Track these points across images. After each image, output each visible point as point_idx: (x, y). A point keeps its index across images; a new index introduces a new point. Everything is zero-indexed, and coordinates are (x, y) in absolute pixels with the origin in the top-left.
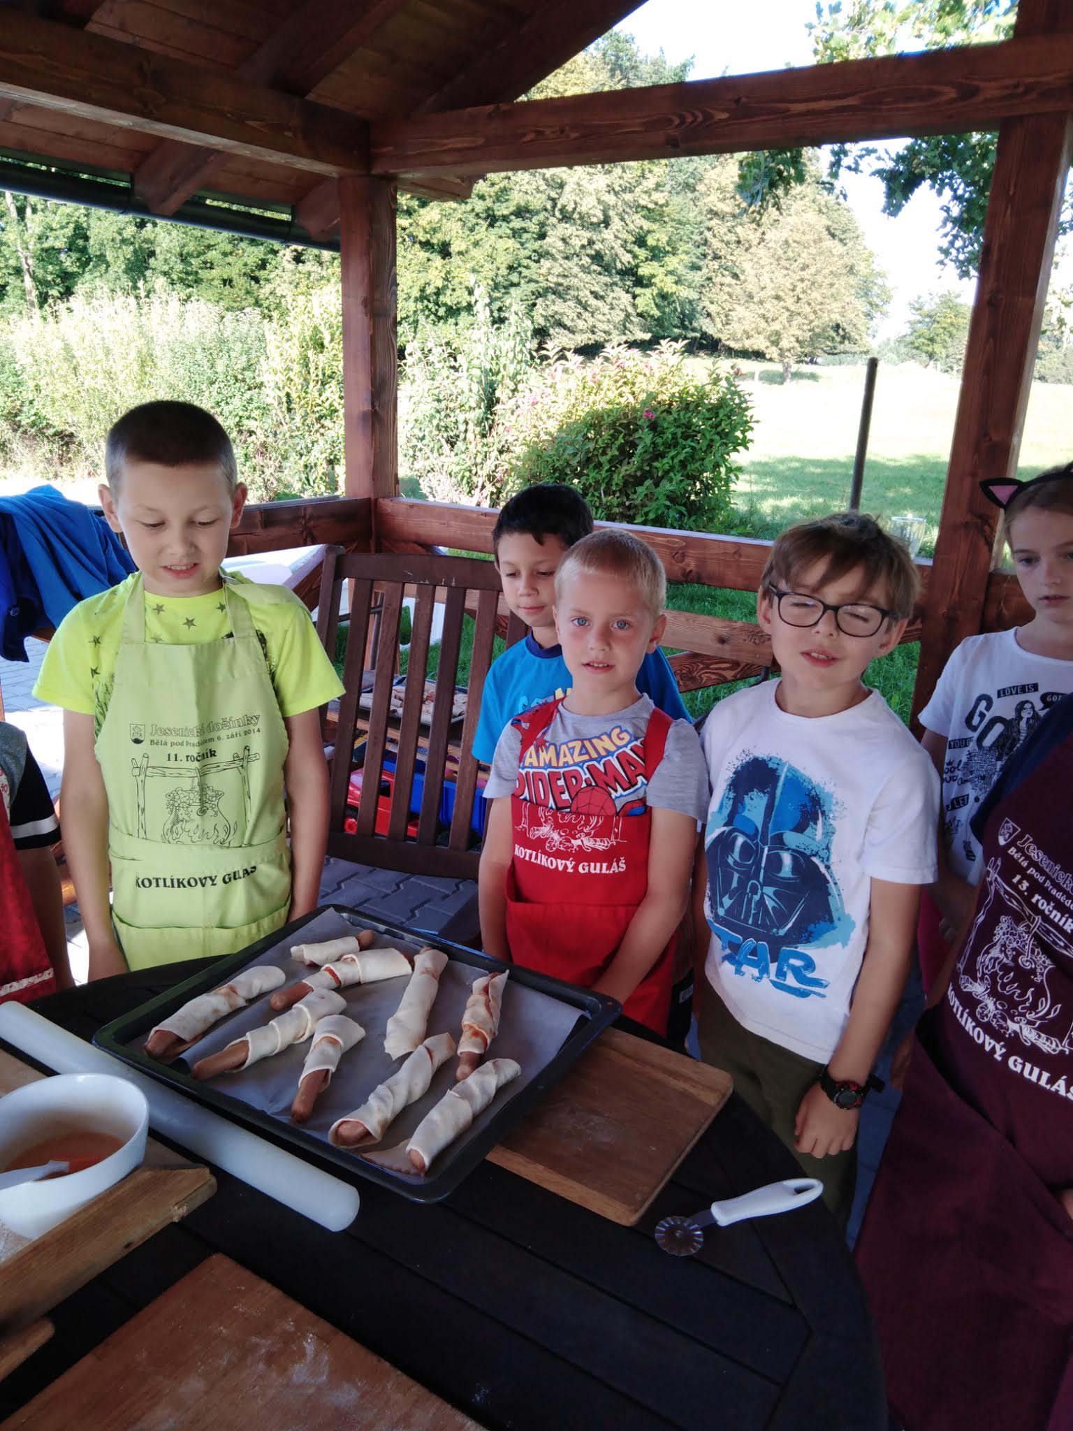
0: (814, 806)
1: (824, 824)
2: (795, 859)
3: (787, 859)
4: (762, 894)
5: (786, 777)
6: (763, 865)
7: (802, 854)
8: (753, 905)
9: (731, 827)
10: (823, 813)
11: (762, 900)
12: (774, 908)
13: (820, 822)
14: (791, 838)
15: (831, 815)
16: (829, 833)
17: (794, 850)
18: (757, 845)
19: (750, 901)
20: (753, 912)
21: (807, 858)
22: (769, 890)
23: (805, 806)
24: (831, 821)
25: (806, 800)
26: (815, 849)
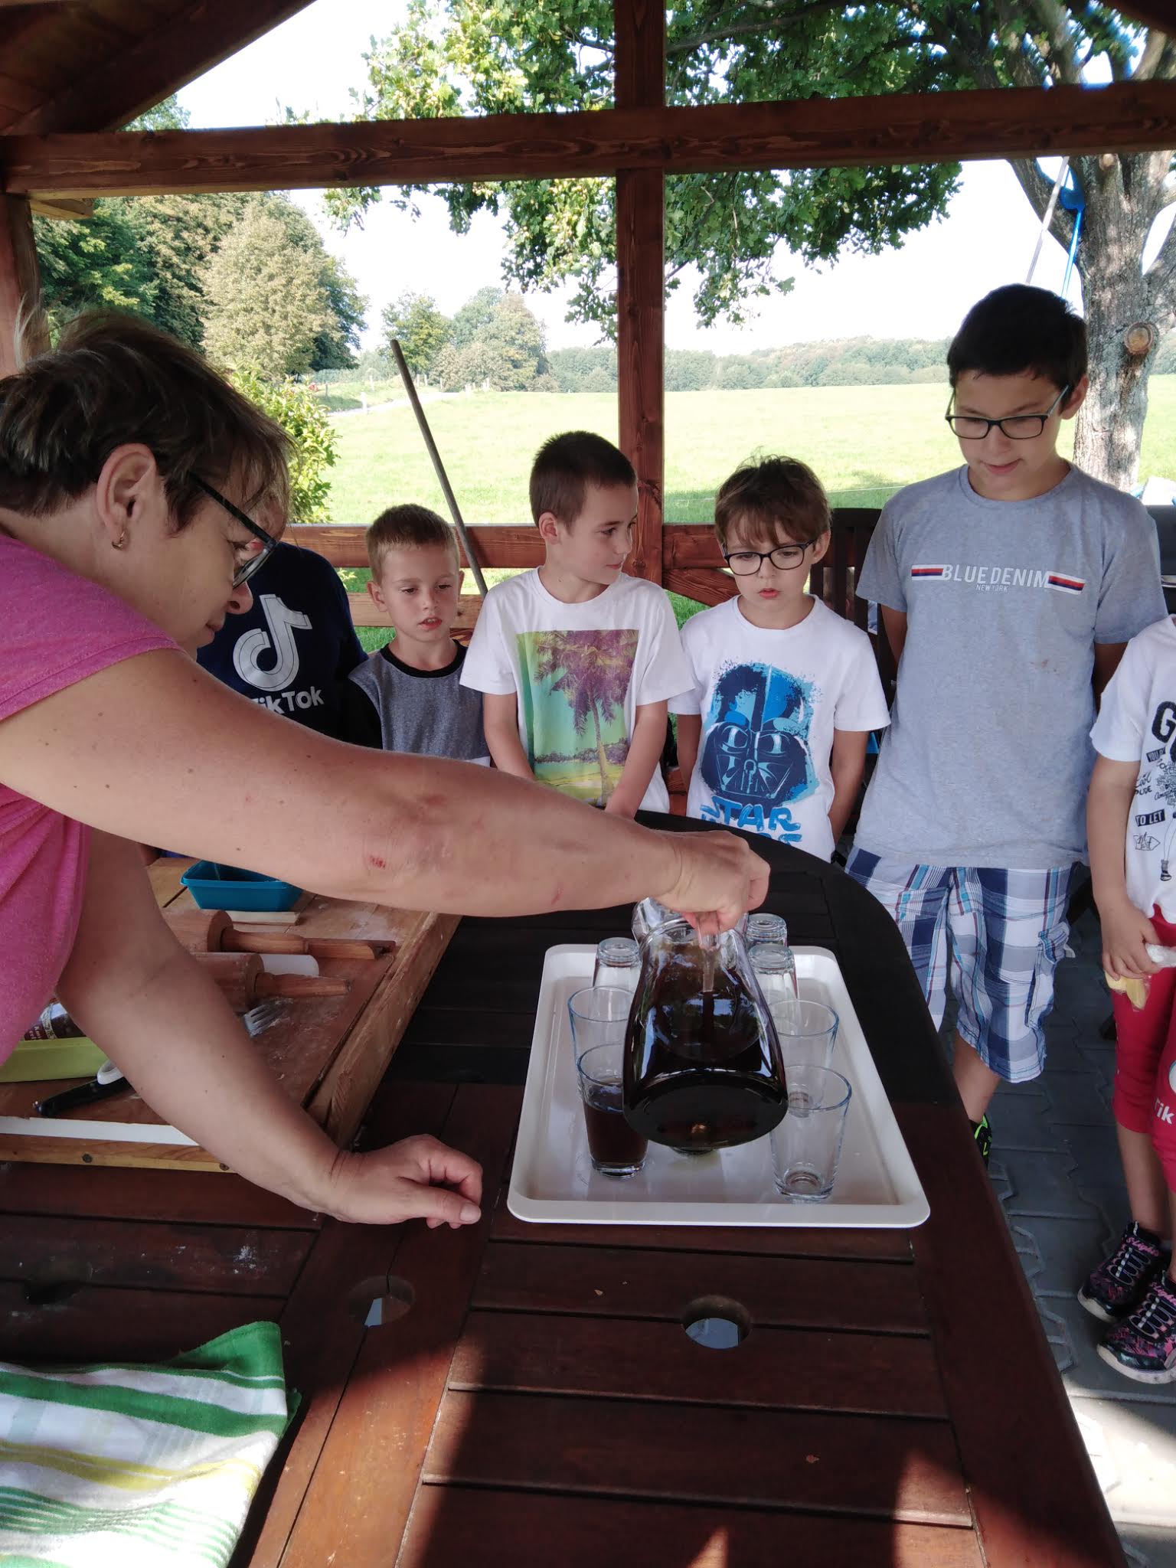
0: (797, 695)
1: (805, 707)
2: (783, 739)
3: (777, 739)
4: (758, 768)
5: (772, 676)
6: (756, 746)
7: (789, 735)
8: (750, 778)
9: (722, 723)
10: (804, 699)
11: (758, 774)
12: (767, 778)
13: (802, 707)
14: (780, 724)
15: (810, 700)
16: (808, 715)
17: (782, 733)
18: (748, 732)
19: (747, 777)
20: (750, 783)
21: (791, 737)
22: (763, 765)
23: (790, 696)
24: (811, 704)
25: (790, 692)
26: (797, 730)
